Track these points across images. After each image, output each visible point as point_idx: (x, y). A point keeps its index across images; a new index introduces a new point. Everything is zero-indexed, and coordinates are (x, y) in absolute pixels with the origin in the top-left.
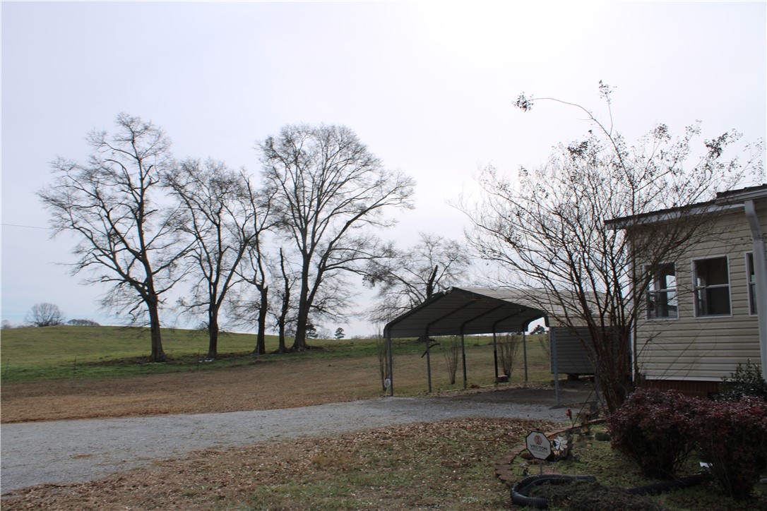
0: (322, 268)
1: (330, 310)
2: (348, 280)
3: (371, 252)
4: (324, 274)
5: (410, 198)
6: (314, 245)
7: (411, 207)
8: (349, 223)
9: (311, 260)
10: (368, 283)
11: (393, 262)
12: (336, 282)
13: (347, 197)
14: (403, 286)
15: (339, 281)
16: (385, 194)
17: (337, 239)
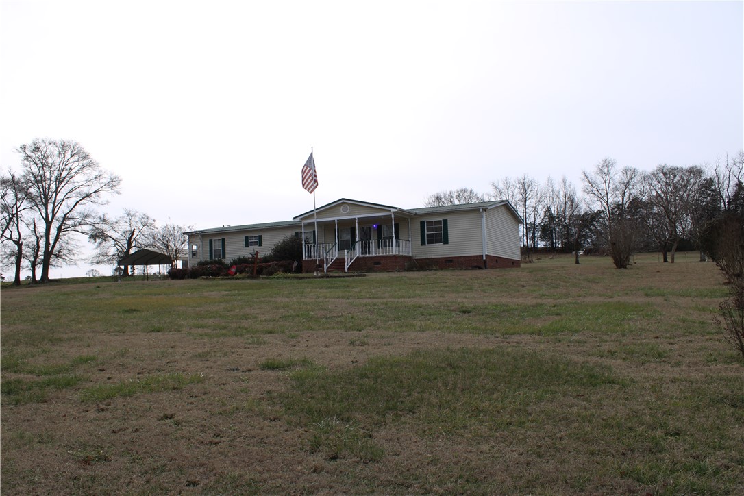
0: (59, 230)
1: (64, 257)
2: (75, 237)
3: (92, 221)
4: (61, 234)
5: (117, 187)
6: (54, 215)
7: (118, 193)
8: (78, 202)
9: (52, 225)
10: (92, 240)
11: (105, 227)
12: (67, 238)
13: (76, 184)
14: (113, 242)
15: (69, 237)
16: (102, 185)
17: (69, 212)
